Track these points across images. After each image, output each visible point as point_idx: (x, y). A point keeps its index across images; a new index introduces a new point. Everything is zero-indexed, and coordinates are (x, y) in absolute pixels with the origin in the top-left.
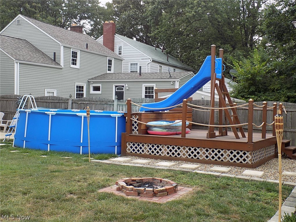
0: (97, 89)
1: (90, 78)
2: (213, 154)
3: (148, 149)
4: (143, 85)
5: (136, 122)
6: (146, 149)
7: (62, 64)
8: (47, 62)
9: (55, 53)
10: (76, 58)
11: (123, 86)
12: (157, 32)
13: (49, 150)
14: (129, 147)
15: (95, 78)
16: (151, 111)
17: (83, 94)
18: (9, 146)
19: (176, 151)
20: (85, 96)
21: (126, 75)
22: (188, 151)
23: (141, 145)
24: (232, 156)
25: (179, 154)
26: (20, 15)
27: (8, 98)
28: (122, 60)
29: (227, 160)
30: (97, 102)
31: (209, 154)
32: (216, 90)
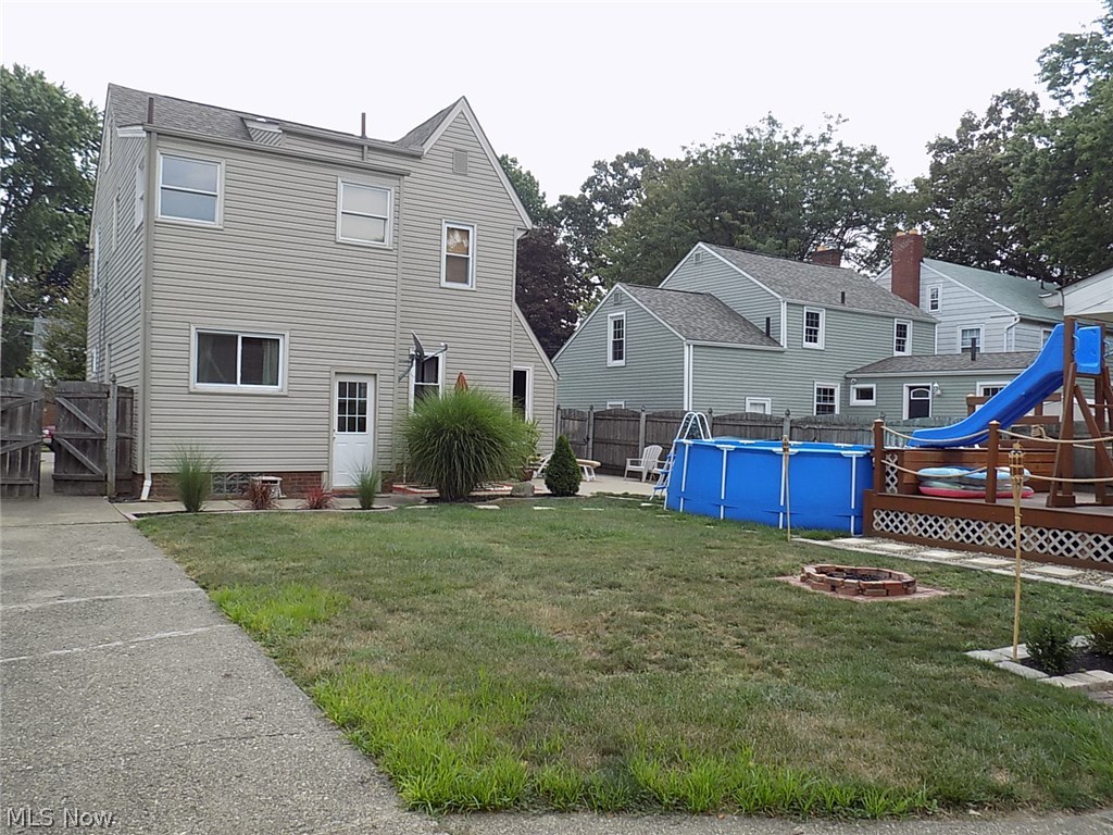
0: (865, 394)
1: (851, 369)
2: (1055, 542)
3: (916, 524)
4: (978, 384)
5: (893, 469)
6: (912, 524)
7: (784, 342)
8: (751, 340)
9: (768, 319)
10: (817, 326)
11: (928, 388)
12: (1047, 243)
13: (722, 517)
14: (878, 519)
15: (862, 370)
16: (932, 446)
17: (834, 406)
18: (658, 508)
19: (974, 531)
20: (837, 411)
21: (939, 360)
22: (1000, 531)
23: (901, 517)
24: (1098, 547)
25: (979, 538)
26: (700, 244)
27: (670, 418)
28: (935, 324)
29: (1086, 557)
30: (842, 425)
31: (1046, 540)
32: (1075, 399)
